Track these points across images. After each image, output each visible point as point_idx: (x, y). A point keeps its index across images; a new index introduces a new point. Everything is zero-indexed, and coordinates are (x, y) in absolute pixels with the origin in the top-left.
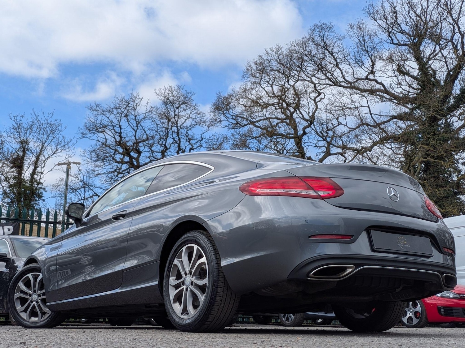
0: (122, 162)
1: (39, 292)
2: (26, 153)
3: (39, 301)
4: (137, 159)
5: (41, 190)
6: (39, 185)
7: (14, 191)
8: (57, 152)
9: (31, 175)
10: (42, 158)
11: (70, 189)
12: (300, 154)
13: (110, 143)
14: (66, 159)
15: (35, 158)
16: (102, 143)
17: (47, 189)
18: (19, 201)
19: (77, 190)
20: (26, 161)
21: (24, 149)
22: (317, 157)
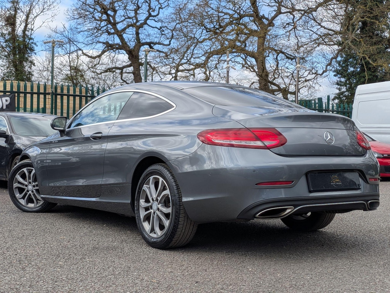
0: (101, 20)
1: (33, 183)
2: (17, 11)
3: (34, 191)
4: (114, 17)
5: (32, 45)
6: (31, 40)
7: (9, 45)
8: (44, 10)
9: (23, 31)
10: (31, 16)
11: (57, 45)
12: (255, 13)
13: (90, 3)
14: (52, 17)
15: (25, 17)
16: (82, 2)
17: (37, 44)
18: (15, 54)
19: (63, 45)
20: (18, 19)
21: (15, 8)
22: (269, 15)
